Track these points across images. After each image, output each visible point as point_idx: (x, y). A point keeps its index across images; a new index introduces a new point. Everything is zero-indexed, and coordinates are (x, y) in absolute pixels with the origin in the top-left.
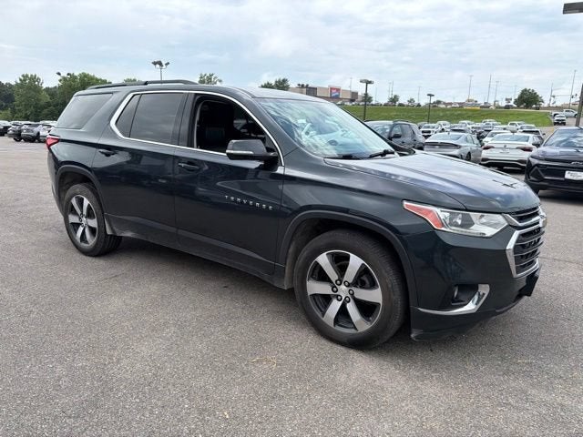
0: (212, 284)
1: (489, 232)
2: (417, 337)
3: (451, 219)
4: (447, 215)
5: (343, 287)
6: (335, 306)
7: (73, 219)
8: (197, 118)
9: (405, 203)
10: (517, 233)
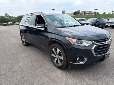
0: (41, 52)
1: (87, 45)
2: (70, 68)
3: (76, 42)
4: (76, 41)
5: (57, 56)
6: (56, 59)
7: (22, 39)
8: (37, 20)
9: (67, 38)
10: (95, 46)
